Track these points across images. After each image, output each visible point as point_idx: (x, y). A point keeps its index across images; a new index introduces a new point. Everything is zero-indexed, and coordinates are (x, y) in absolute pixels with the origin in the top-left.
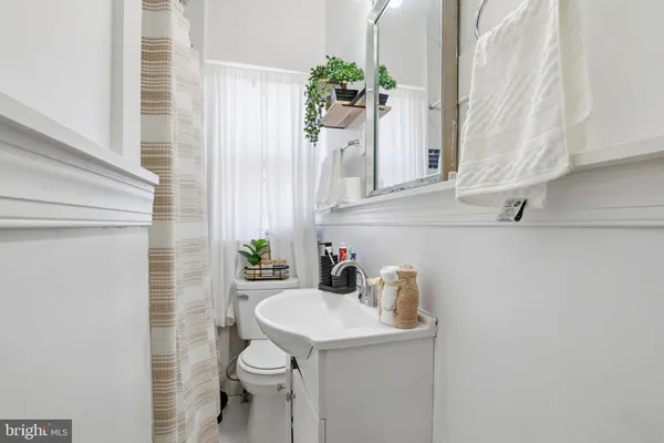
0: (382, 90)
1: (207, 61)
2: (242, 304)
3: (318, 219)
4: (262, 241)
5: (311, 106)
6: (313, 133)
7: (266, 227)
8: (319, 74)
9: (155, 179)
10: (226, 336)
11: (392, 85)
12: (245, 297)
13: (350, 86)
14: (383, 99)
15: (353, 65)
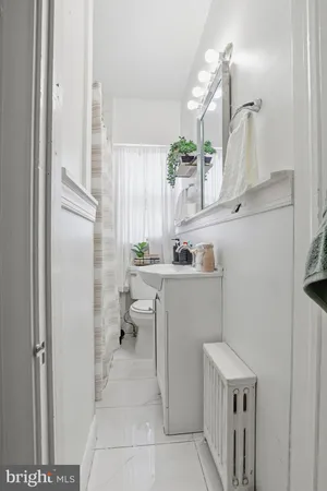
0: (208, 155)
1: (114, 144)
2: (133, 278)
3: (177, 231)
4: (144, 243)
5: (171, 165)
6: (172, 181)
7: (146, 235)
8: (175, 147)
9: (97, 203)
10: (124, 297)
11: (213, 152)
12: (135, 275)
13: (191, 154)
14: (207, 160)
15: (191, 142)
